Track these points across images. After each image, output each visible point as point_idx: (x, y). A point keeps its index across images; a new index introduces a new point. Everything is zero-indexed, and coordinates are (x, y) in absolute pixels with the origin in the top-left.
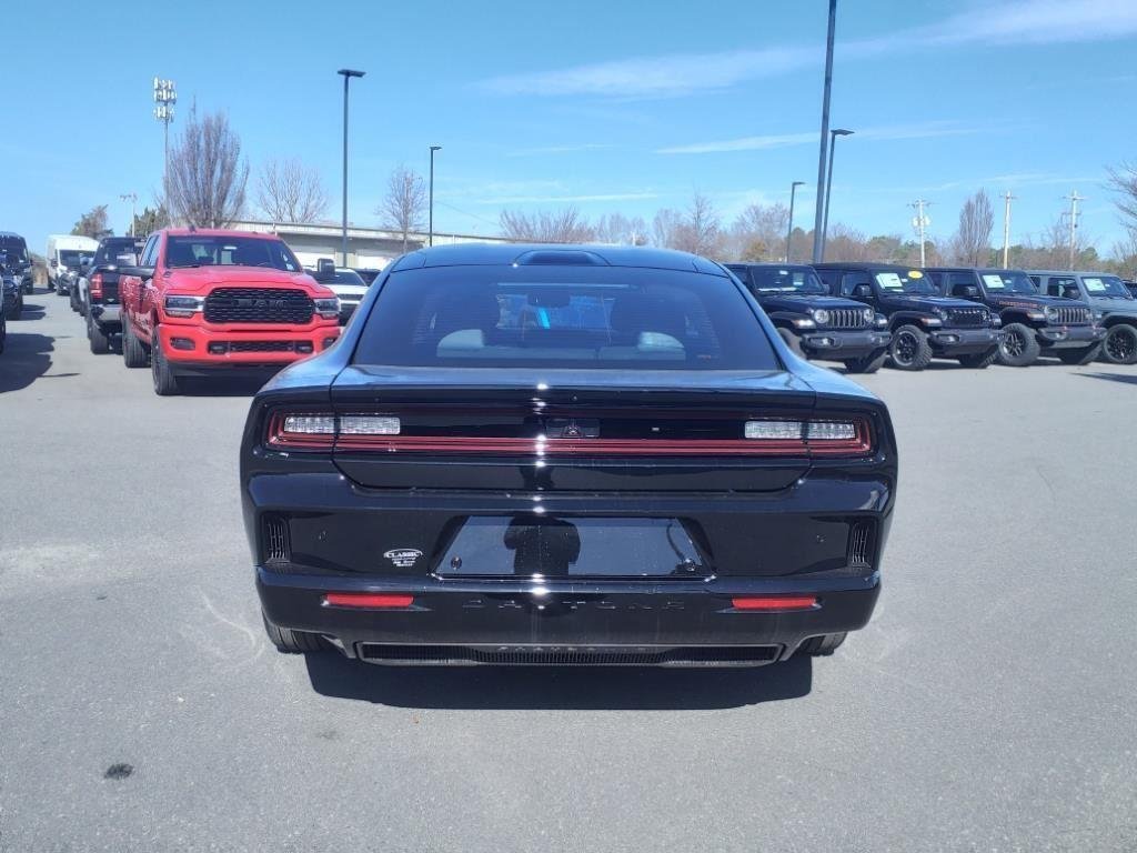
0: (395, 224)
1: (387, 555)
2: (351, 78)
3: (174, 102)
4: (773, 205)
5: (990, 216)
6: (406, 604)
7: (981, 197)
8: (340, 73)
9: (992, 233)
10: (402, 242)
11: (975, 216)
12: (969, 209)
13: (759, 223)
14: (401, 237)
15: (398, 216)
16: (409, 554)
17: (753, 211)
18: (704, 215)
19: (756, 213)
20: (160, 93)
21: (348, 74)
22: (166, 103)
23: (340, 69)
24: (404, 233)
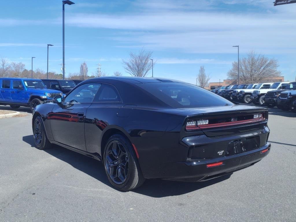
1: (218, 153)
4: (19, 63)
5: (87, 69)
6: (221, 164)
7: (84, 64)
9: (88, 72)
11: (83, 68)
12: (82, 67)
13: (15, 68)
16: (221, 152)
17: (13, 64)
18: (5, 64)
19: (14, 65)
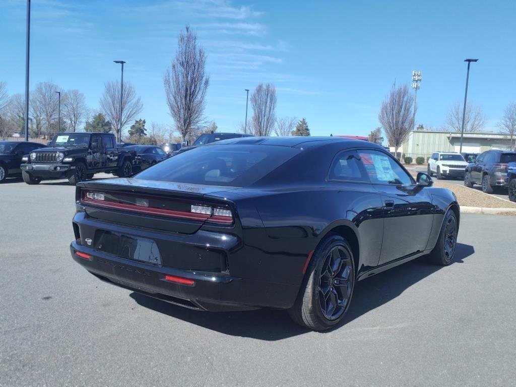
0: (507, 131)
1: (86, 240)
2: (471, 63)
3: (420, 80)
8: (465, 61)
10: (510, 140)
14: (509, 137)
15: (508, 127)
16: (90, 241)
20: (415, 77)
21: (469, 61)
22: (417, 81)
23: (465, 59)
24: (512, 135)
